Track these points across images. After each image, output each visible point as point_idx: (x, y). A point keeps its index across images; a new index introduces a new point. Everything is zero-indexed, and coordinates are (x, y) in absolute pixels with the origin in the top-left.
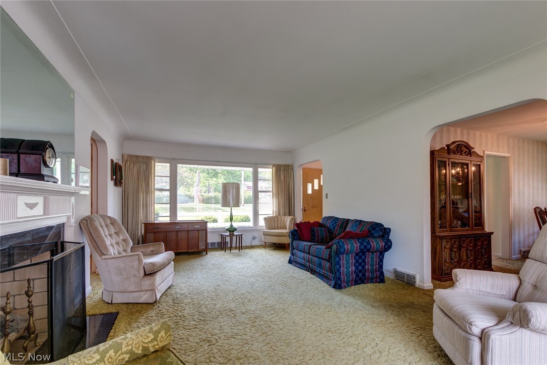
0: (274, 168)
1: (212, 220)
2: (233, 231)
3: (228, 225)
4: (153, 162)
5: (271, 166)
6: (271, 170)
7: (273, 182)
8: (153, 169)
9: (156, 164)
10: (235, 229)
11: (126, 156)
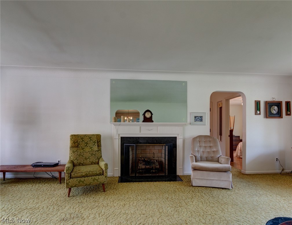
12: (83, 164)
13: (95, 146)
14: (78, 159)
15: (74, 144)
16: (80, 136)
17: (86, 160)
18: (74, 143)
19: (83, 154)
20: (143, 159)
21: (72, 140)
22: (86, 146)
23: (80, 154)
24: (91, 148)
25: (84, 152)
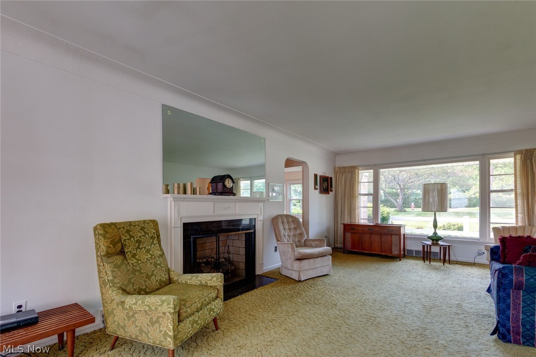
0: (518, 157)
1: (456, 227)
2: (437, 240)
3: (430, 232)
4: (357, 170)
5: (513, 154)
6: (512, 160)
7: (516, 176)
8: (357, 177)
9: (360, 171)
10: (440, 238)
11: (337, 168)
12: (146, 289)
13: (155, 245)
14: (132, 281)
15: (114, 247)
16: (122, 226)
17: (150, 280)
18: (114, 243)
19: (140, 267)
20: (205, 260)
21: (108, 238)
22: (138, 248)
23: (133, 268)
24: (148, 251)
25: (139, 262)
